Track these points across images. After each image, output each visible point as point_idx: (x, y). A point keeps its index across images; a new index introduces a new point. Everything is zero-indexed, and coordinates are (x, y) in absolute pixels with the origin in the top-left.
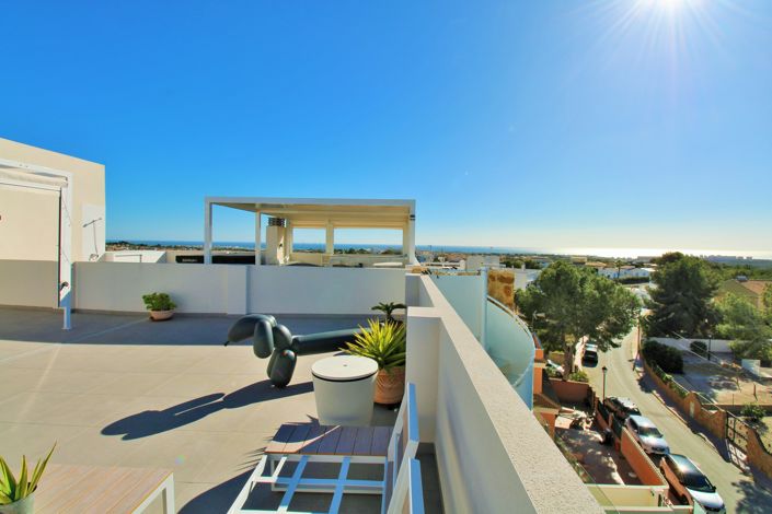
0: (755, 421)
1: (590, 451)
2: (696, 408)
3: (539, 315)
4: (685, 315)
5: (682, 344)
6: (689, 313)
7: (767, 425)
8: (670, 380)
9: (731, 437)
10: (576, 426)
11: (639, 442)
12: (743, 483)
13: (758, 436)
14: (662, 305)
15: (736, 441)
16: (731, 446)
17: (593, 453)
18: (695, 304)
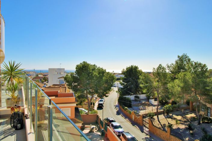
0: (152, 118)
1: (95, 139)
2: (134, 117)
3: (75, 84)
4: (132, 86)
5: (132, 97)
6: (134, 85)
7: (155, 118)
8: (127, 109)
9: (144, 124)
10: (91, 131)
11: (114, 132)
12: (146, 138)
13: (152, 122)
14: (126, 84)
15: (146, 125)
16: (144, 127)
17: (96, 140)
18: (136, 82)
